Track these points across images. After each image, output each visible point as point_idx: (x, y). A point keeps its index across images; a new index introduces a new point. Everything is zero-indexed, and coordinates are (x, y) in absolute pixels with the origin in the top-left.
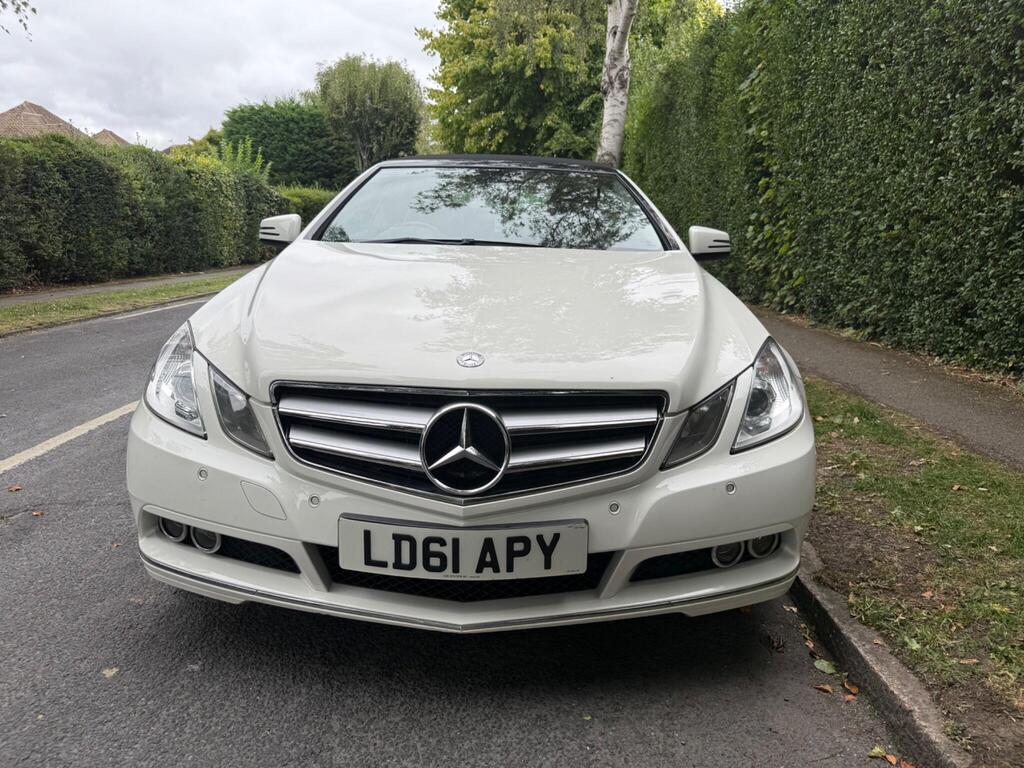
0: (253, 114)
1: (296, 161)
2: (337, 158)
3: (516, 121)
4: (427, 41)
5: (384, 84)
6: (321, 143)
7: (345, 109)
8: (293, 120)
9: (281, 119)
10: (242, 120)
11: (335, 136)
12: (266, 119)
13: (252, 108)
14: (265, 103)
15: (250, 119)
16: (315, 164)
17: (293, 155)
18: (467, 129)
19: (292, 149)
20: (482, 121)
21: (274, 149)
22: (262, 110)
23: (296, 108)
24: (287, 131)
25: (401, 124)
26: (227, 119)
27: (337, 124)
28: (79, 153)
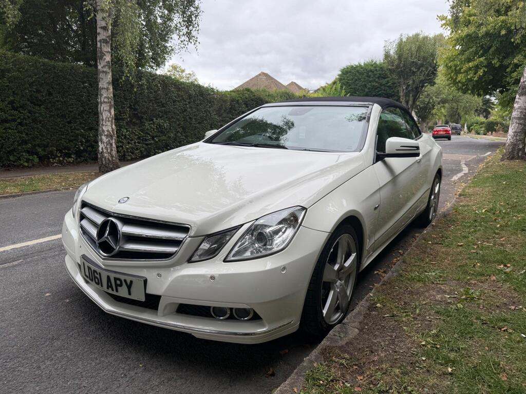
0: (353, 69)
1: (370, 91)
2: (392, 89)
3: (493, 62)
4: (444, 22)
5: (419, 48)
6: (384, 81)
7: (396, 63)
8: (371, 71)
9: (365, 71)
10: (347, 72)
11: (391, 77)
12: (358, 71)
13: (352, 66)
14: (359, 64)
15: (350, 72)
16: (380, 92)
17: (369, 89)
18: (460, 69)
19: (368, 86)
20: (470, 64)
21: (360, 86)
22: (357, 66)
23: (374, 65)
24: (367, 76)
25: (427, 68)
26: (340, 73)
27: (392, 71)
28: (254, 96)
